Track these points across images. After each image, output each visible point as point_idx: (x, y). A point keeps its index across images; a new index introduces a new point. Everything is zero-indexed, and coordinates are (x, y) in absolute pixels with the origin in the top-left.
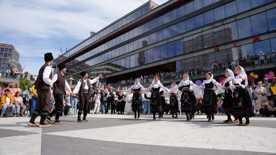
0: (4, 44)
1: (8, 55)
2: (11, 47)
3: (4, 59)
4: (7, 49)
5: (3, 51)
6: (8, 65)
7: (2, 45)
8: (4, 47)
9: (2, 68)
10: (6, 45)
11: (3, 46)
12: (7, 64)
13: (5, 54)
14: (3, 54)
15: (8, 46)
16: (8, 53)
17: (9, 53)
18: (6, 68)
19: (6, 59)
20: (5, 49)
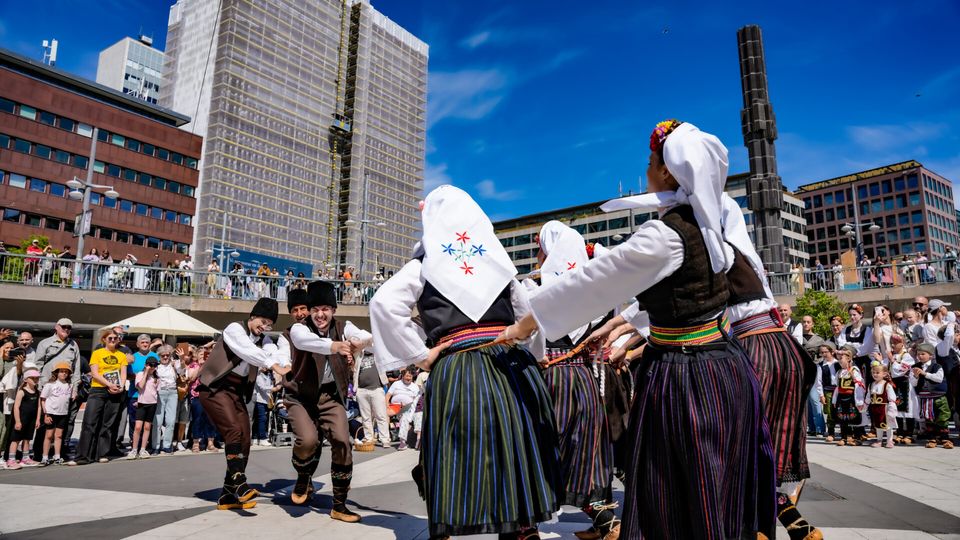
0: (888, 167)
1: (908, 196)
2: (910, 168)
3: (901, 215)
4: (902, 178)
5: (890, 191)
6: (918, 230)
7: (883, 171)
8: (892, 177)
9: (903, 244)
10: (894, 168)
11: (886, 173)
12: (915, 228)
13: (898, 196)
14: (895, 199)
15: (899, 167)
16: (906, 191)
17: (912, 190)
18: (916, 242)
19: (906, 214)
20: (896, 179)
